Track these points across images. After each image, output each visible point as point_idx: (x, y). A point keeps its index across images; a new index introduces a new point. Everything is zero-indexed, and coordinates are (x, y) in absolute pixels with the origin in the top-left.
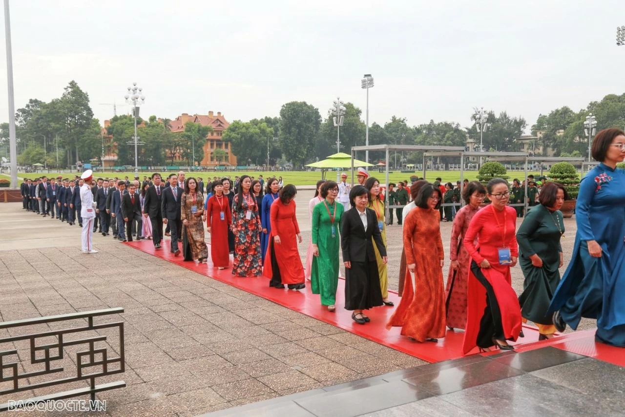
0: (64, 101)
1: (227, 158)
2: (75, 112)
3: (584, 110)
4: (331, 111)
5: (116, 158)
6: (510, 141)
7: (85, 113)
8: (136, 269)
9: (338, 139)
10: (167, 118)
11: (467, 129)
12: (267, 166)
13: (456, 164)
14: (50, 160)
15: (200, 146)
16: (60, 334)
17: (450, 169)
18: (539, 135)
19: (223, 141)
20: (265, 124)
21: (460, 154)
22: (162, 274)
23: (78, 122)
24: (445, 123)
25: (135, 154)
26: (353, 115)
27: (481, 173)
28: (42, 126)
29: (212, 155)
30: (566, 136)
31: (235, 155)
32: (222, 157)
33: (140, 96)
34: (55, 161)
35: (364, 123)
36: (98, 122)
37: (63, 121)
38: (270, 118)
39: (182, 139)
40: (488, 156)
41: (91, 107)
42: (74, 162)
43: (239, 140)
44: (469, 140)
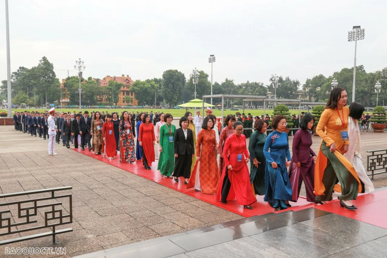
0: (39, 68)
1: (132, 101)
2: (45, 74)
3: (331, 77)
4: (191, 75)
5: (68, 101)
6: (291, 93)
7: (51, 75)
8: (79, 164)
9: (195, 91)
10: (98, 78)
11: (267, 86)
12: (155, 106)
13: (261, 105)
14: (30, 102)
15: (117, 94)
16: (35, 201)
17: (258, 108)
18: (307, 90)
19: (130, 91)
20: (154, 82)
21: (264, 100)
22: (95, 167)
23: (47, 80)
24: (255, 82)
25: (79, 98)
26: (204, 78)
27: (275, 111)
28: (26, 82)
29: (124, 100)
30: (321, 91)
31: (137, 100)
32: (129, 101)
33: (83, 65)
34: (33, 102)
35: (210, 82)
37: (38, 79)
38: (157, 79)
39: (107, 90)
40: (279, 101)
41: (54, 71)
42: (44, 103)
43: (139, 91)
44: (269, 92)
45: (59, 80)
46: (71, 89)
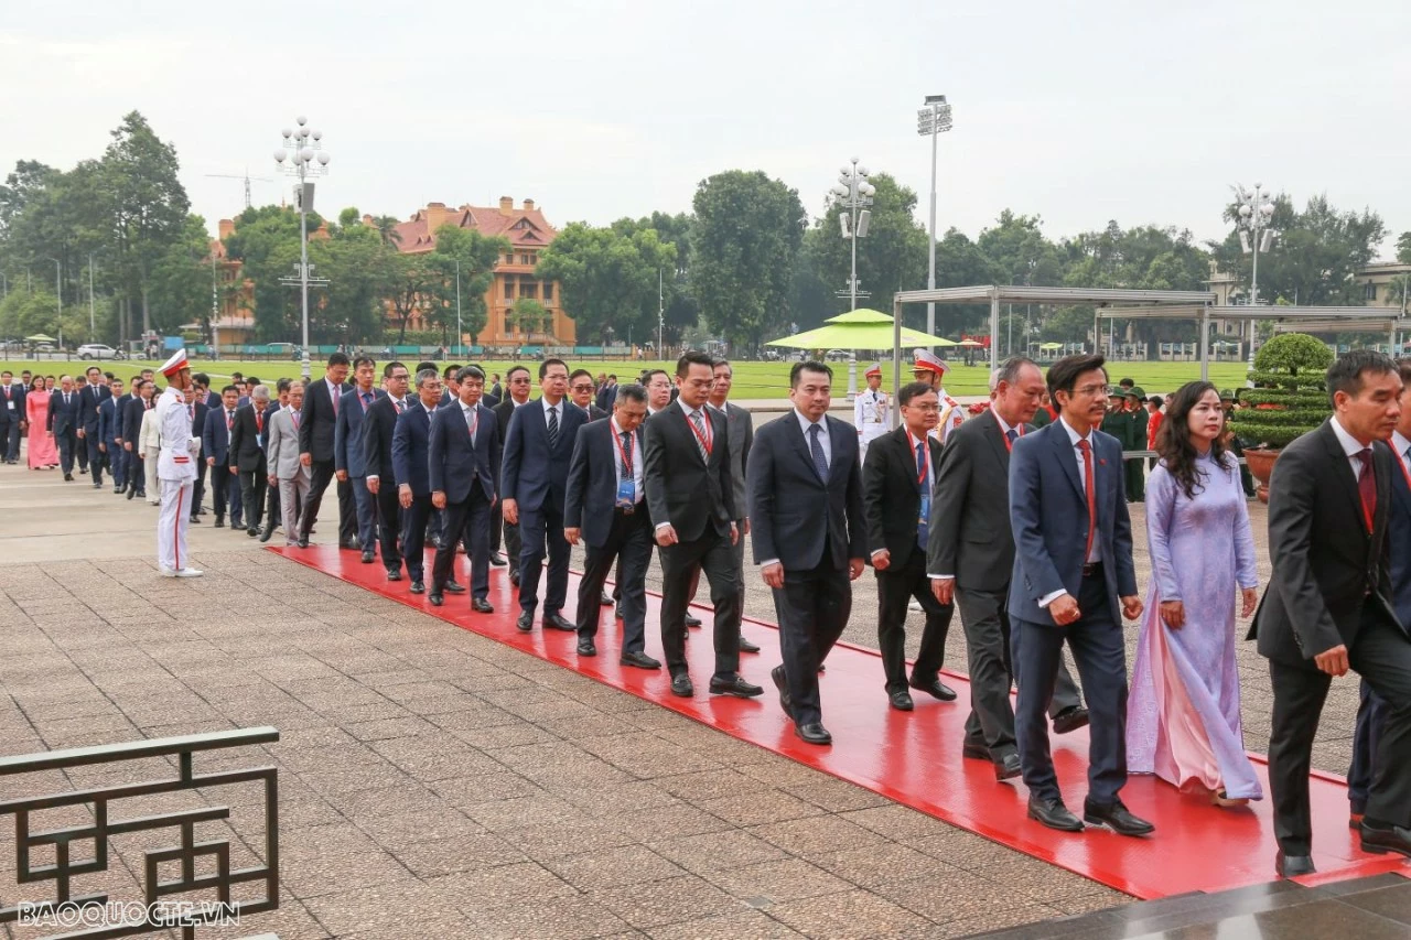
0: (109, 166)
1: (548, 324)
2: (140, 197)
4: (833, 196)
5: (250, 322)
6: (1336, 280)
7: (166, 200)
8: (305, 623)
9: (854, 274)
10: (388, 216)
11: (1211, 245)
12: (656, 346)
13: (1178, 342)
14: (71, 326)
15: (477, 292)
16: (101, 799)
17: (1163, 357)
19: (539, 278)
20: (652, 233)
21: (1201, 312)
22: (379, 634)
23: (148, 224)
24: (1150, 228)
25: (301, 311)
26: (893, 208)
27: (1258, 366)
28: (51, 233)
29: (509, 317)
31: (572, 317)
32: (535, 321)
33: (316, 154)
34: (85, 330)
35: (923, 231)
36: (202, 225)
37: (108, 220)
38: (666, 217)
39: (429, 272)
40: (1276, 319)
41: (182, 184)
42: (137, 333)
43: (583, 276)
44: (1218, 277)
45: (205, 226)
46: (259, 266)
